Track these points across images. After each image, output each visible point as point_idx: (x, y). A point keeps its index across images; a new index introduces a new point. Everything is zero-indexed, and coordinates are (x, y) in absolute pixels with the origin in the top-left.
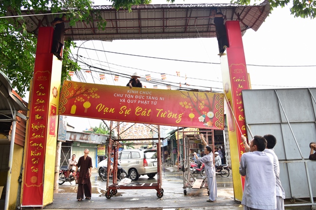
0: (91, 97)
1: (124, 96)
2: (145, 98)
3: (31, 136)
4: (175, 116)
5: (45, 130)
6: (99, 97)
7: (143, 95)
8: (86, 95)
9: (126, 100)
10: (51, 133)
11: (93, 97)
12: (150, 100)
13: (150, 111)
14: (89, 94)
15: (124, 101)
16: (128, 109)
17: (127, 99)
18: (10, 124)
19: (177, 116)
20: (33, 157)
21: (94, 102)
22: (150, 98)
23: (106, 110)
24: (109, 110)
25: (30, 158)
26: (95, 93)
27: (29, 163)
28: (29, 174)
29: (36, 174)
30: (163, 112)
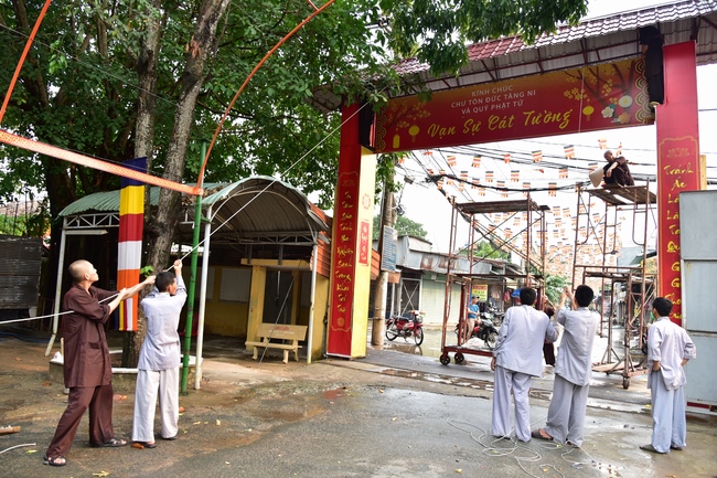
0: (418, 118)
1: (467, 103)
2: (502, 98)
3: (336, 264)
4: (556, 117)
5: (354, 255)
6: (429, 114)
7: (497, 94)
8: (410, 116)
9: (471, 110)
10: (361, 261)
11: (421, 116)
12: (511, 101)
13: (512, 118)
14: (415, 113)
15: (469, 111)
16: (476, 123)
17: (472, 107)
18: (310, 249)
19: (562, 116)
20: (339, 292)
21: (423, 125)
22: (510, 96)
23: (443, 132)
24: (447, 131)
25: (336, 293)
26: (422, 109)
27: (336, 300)
28: (336, 314)
29: (343, 315)
30: (536, 115)
